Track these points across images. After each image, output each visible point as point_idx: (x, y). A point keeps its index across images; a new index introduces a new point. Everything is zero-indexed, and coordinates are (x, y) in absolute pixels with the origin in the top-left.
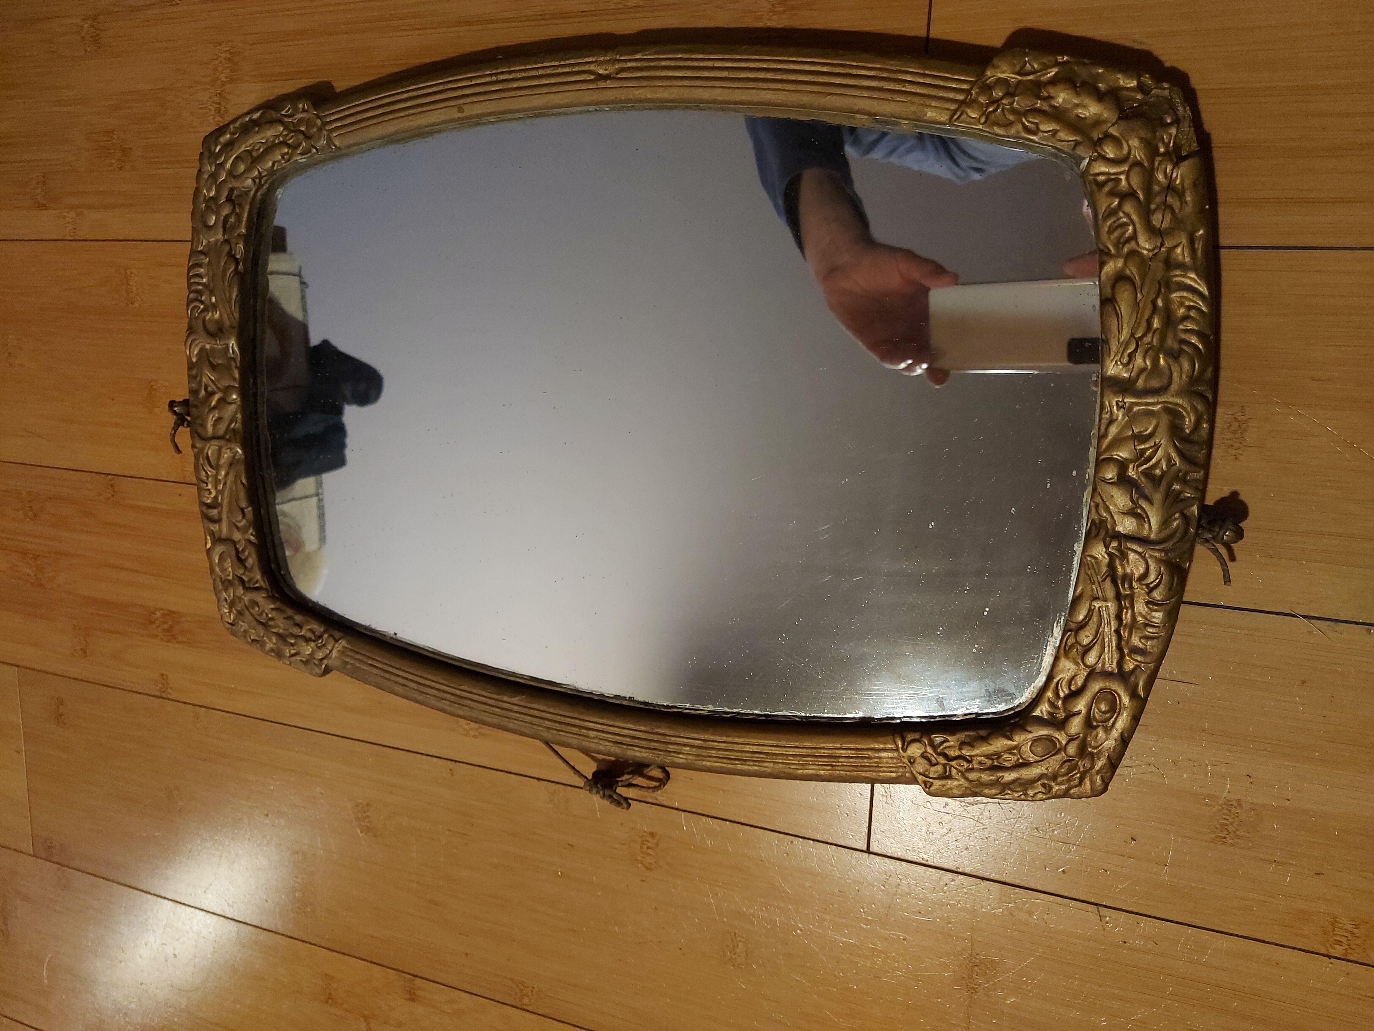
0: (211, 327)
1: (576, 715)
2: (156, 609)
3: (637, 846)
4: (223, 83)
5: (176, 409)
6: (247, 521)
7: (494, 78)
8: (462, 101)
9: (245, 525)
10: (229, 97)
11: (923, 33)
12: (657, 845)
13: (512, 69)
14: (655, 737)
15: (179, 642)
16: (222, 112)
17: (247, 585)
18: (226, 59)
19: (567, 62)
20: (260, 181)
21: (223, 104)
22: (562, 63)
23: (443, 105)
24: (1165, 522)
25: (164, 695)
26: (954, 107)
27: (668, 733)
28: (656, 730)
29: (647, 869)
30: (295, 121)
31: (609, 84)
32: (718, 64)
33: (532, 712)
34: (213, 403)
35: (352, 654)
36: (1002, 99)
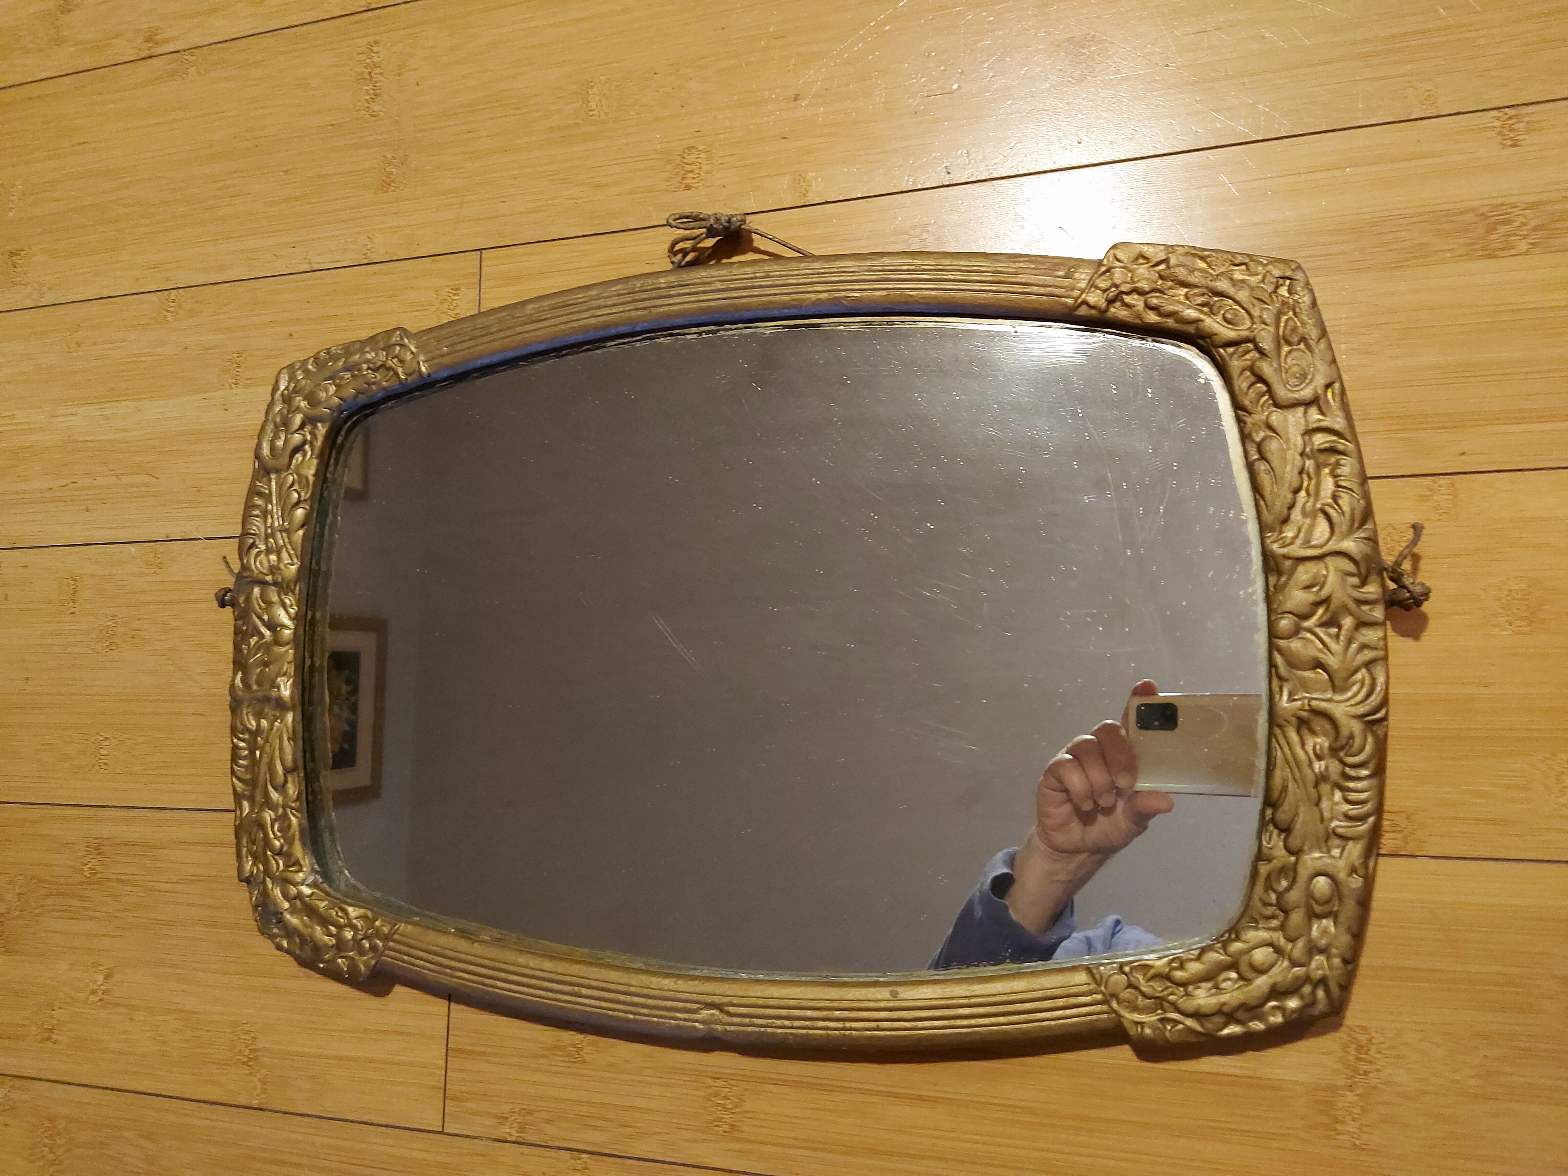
0: (1319, 724)
1: (736, 301)
2: (1527, 253)
3: (704, 168)
4: (1351, 1088)
5: (1408, 595)
6: (1253, 441)
7: (848, 1025)
8: (891, 1004)
9: (1257, 432)
10: (1338, 1066)
11: (453, 1006)
12: (683, 179)
13: (824, 1032)
14: (647, 304)
15: (1473, 210)
16: (1354, 1046)
17: (1250, 345)
18: (1343, 1122)
19: (757, 1029)
20: (1230, 935)
21: (1352, 1058)
22: (762, 1029)
23: (919, 1004)
24: (248, 599)
25: (1511, 112)
26: (396, 936)
27: (633, 314)
28: (645, 312)
29: (693, 147)
30: (1159, 1012)
31: (709, 999)
32: (596, 1003)
33: (790, 289)
34: (1320, 611)
35: (1056, 291)
36: (362, 939)
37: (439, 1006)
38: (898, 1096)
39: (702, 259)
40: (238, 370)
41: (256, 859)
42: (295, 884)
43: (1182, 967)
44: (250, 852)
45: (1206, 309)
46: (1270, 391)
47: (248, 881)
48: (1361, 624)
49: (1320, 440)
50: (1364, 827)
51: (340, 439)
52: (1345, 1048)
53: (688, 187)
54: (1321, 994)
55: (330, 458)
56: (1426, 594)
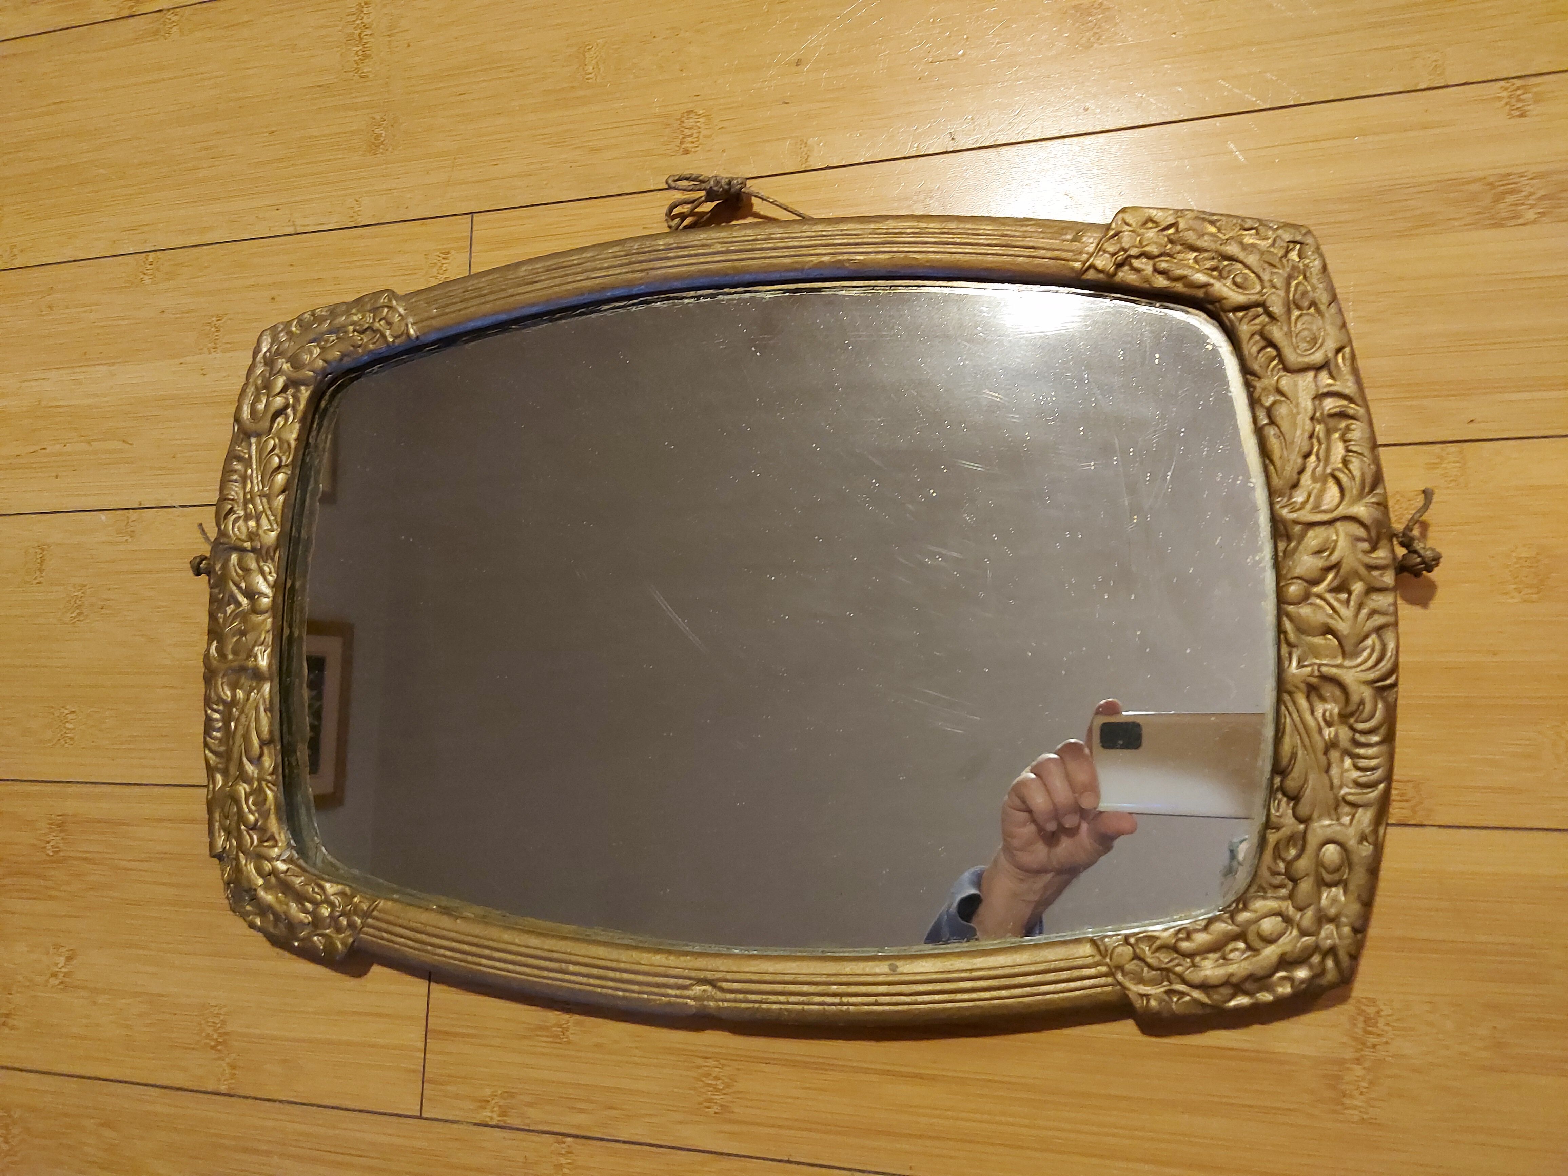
0: (1328, 690)
2: (1534, 222)
3: (704, 132)
4: (1358, 1061)
5: (1419, 560)
6: (1262, 405)
7: (845, 1000)
8: (890, 979)
9: (1267, 396)
10: (1345, 1039)
11: (433, 986)
12: (681, 143)
14: (644, 266)
15: (1480, 179)
16: (1361, 1019)
17: (1260, 310)
18: (1351, 1097)
19: (751, 1005)
20: (1237, 905)
21: (1359, 1031)
22: (757, 1005)
23: (918, 977)
24: (225, 566)
25: (1518, 83)
26: (375, 913)
27: (630, 276)
28: (643, 274)
29: (692, 111)
30: (1165, 983)
31: (702, 975)
33: (792, 252)
34: (1330, 576)
35: (1064, 255)
36: (340, 916)
37: (419, 986)
38: (894, 1074)
39: (701, 222)
40: (216, 334)
41: (228, 833)
42: (270, 860)
43: (1188, 938)
44: (223, 827)
45: (1215, 273)
46: (1280, 355)
47: (220, 857)
48: (1371, 590)
49: (1330, 404)
50: (1374, 795)
51: (323, 404)
52: (1353, 1021)
53: (686, 152)
54: (1330, 963)
55: (312, 422)
56: (1437, 559)
